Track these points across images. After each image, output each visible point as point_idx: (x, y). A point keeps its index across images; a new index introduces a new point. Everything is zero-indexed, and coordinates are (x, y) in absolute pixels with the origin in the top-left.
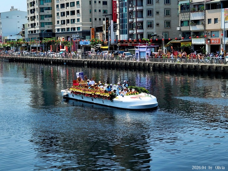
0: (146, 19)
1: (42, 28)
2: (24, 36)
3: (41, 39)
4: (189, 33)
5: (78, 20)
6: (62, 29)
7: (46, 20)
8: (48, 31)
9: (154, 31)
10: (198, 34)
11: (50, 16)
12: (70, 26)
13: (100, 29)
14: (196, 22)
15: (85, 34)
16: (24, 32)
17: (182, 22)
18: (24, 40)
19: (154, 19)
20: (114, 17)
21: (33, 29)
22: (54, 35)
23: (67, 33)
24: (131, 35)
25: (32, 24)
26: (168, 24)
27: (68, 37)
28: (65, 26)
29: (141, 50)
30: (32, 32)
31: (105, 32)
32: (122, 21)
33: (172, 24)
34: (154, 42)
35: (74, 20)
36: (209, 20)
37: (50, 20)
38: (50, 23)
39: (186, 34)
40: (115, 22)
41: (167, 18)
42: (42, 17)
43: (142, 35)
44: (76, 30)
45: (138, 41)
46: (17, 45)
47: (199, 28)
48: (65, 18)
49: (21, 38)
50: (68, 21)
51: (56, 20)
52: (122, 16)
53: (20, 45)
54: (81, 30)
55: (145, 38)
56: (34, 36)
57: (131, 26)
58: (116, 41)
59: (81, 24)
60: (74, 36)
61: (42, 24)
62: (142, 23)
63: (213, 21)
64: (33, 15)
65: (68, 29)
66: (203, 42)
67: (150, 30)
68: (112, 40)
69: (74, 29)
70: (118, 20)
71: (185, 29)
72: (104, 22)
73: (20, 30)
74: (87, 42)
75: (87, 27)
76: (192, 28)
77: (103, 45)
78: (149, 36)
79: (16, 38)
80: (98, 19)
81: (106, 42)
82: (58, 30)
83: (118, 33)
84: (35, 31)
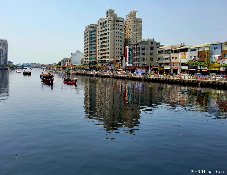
0: (141, 57)
1: (91, 60)
2: (82, 64)
3: (90, 65)
4: (162, 64)
5: (108, 57)
6: (100, 61)
7: (93, 57)
8: (93, 61)
9: (145, 62)
10: (167, 64)
11: (95, 55)
12: (104, 59)
13: (118, 61)
14: (166, 59)
15: (111, 63)
16: (82, 62)
17: (159, 59)
18: (82, 65)
19: (145, 57)
20: (125, 56)
21: (86, 61)
22: (96, 63)
23: (103, 63)
24: (133, 64)
25: (86, 59)
26: (152, 59)
27: (103, 64)
28: (102, 60)
29: (138, 71)
30: (86, 62)
31: (120, 62)
32: (129, 58)
33: (154, 59)
34: (144, 67)
35: (106, 57)
36: (173, 58)
37: (95, 57)
38: (94, 58)
39: (161, 64)
40: (126, 58)
41: (152, 57)
42: (91, 55)
43: (139, 64)
44: (107, 61)
45: (137, 67)
46: (79, 68)
47: (167, 61)
48: (102, 56)
49: (81, 64)
50: (103, 57)
51: (97, 57)
52: (129, 55)
53: (80, 68)
54: (109, 61)
55: (140, 66)
56: (87, 64)
57: (134, 60)
58: (126, 67)
59: (109, 58)
60: (106, 64)
61: (91, 59)
62: (139, 59)
63: (175, 58)
64: (86, 54)
65: (103, 61)
66: (170, 68)
67: (143, 62)
68: (124, 66)
69: (106, 61)
70: (127, 57)
71: (160, 62)
72: (121, 58)
73: (80, 61)
74: (112, 67)
75: (112, 60)
76: (164, 62)
77: (120, 68)
78: (142, 65)
79: (78, 64)
80: (117, 57)
81: (121, 67)
82: (98, 61)
83: (127, 63)
84: (87, 62)
